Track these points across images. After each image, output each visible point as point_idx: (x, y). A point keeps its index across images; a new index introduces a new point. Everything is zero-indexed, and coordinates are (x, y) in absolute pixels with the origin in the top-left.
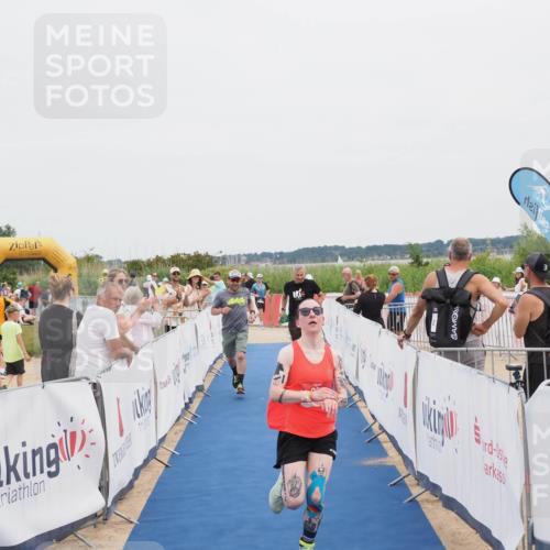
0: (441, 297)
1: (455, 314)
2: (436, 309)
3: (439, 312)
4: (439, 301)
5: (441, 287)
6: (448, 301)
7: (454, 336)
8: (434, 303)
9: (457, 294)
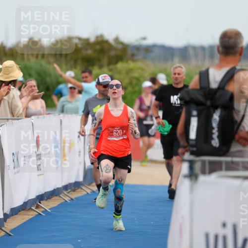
0: (201, 98)
1: (216, 117)
2: (195, 113)
3: (199, 116)
4: (198, 104)
5: (202, 88)
6: (209, 103)
7: (215, 143)
8: (193, 106)
9: (218, 94)
